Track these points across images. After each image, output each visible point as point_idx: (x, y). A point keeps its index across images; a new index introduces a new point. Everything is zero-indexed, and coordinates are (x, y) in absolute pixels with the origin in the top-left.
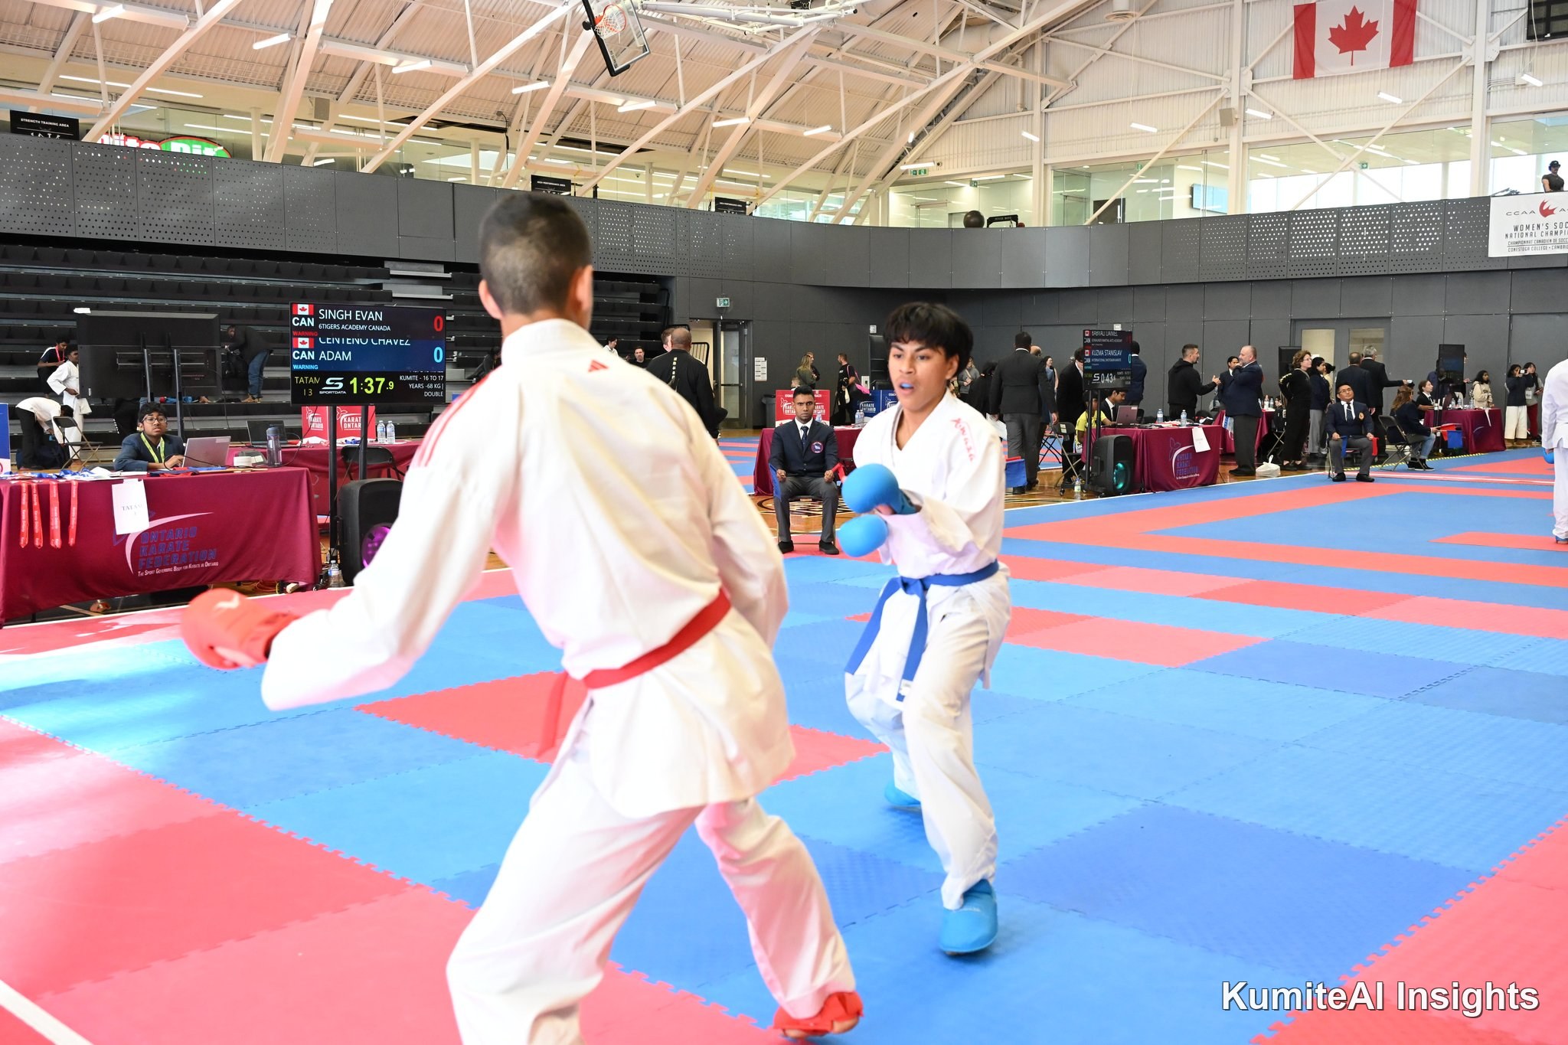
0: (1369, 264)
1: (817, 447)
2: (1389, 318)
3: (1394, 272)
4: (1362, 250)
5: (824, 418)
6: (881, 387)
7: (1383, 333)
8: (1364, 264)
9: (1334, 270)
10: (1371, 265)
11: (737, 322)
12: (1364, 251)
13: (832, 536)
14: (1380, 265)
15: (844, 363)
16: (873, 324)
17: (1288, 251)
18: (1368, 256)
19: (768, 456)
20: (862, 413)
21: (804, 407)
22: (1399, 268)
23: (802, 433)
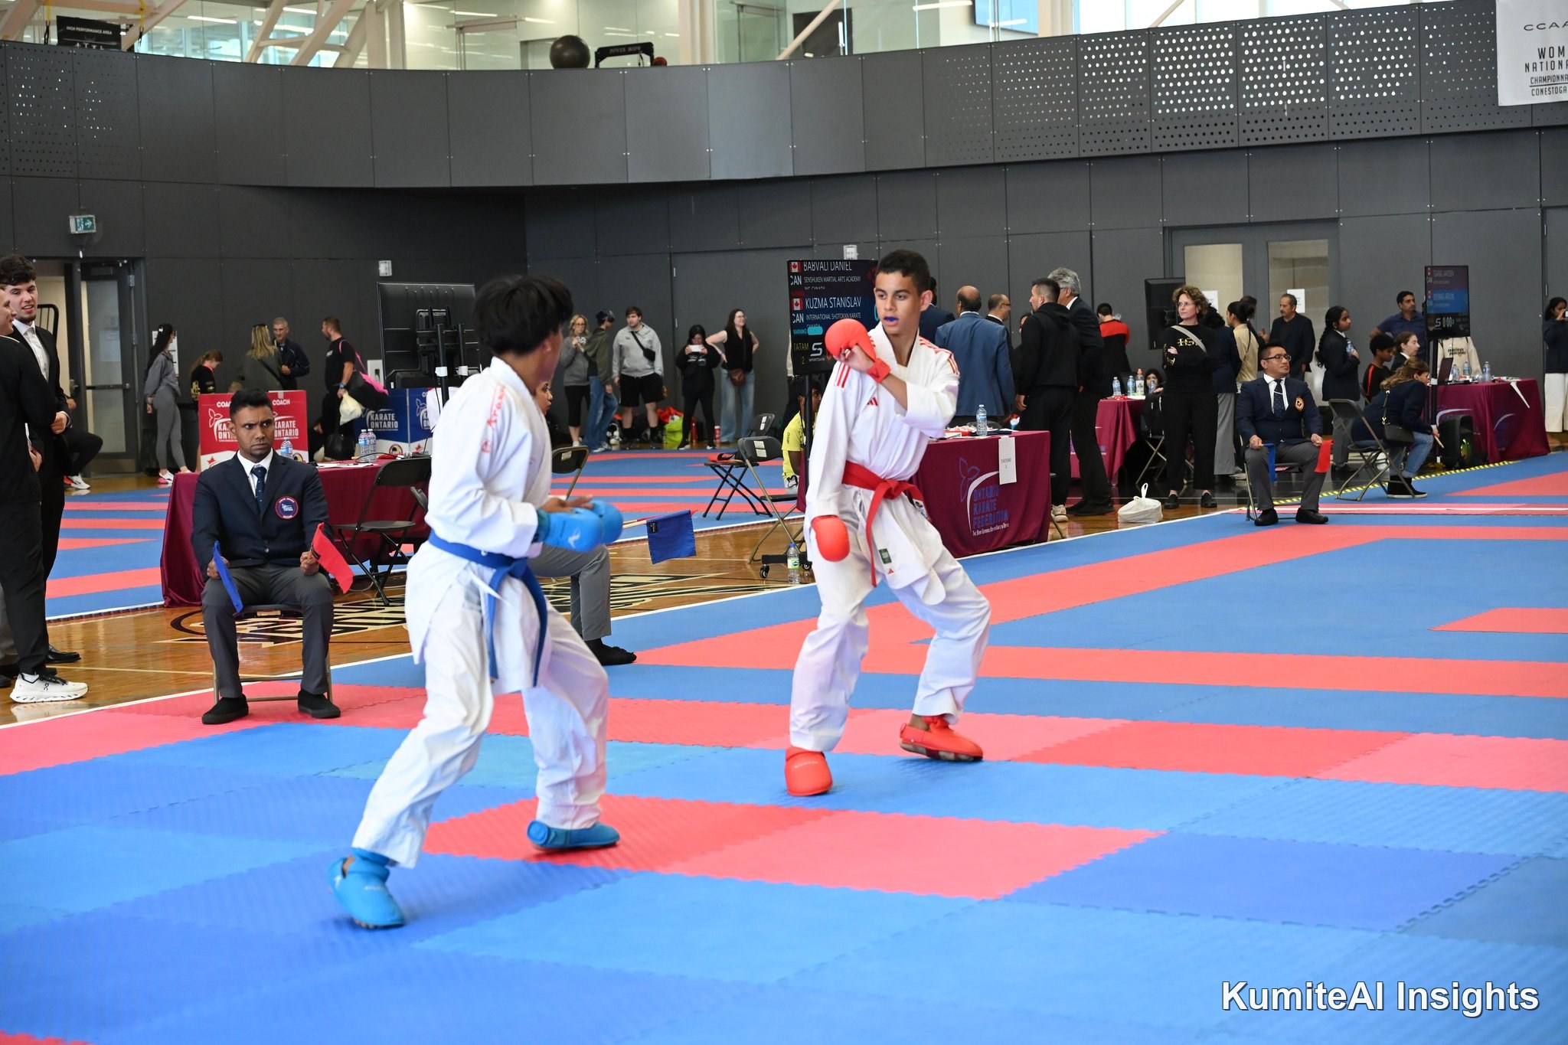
0: (1294, 122)
1: (285, 508)
2: (1336, 220)
3: (1339, 137)
4: (1281, 97)
5: (296, 444)
6: (405, 383)
7: (1326, 247)
8: (1285, 123)
9: (1233, 135)
10: (1297, 124)
11: (112, 262)
12: (1285, 99)
13: (325, 683)
14: (1314, 123)
15: (336, 336)
16: (385, 259)
17: (1151, 103)
18: (1292, 107)
19: (188, 529)
20: (371, 435)
21: (258, 432)
22: (1346, 130)
23: (254, 481)
